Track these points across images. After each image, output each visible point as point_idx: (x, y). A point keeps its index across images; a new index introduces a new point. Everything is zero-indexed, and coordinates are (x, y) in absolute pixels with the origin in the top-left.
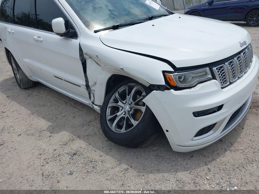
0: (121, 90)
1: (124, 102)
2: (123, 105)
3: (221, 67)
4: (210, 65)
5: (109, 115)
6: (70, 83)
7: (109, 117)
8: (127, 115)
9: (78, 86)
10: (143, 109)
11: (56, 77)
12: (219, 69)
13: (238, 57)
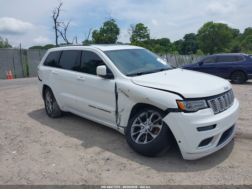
0: (142, 115)
1: (145, 123)
2: (144, 125)
3: (213, 101)
4: (206, 99)
5: (133, 132)
6: (102, 110)
7: (133, 134)
8: (148, 132)
9: (109, 112)
10: (160, 127)
11: (90, 106)
12: (212, 102)
13: (224, 96)
